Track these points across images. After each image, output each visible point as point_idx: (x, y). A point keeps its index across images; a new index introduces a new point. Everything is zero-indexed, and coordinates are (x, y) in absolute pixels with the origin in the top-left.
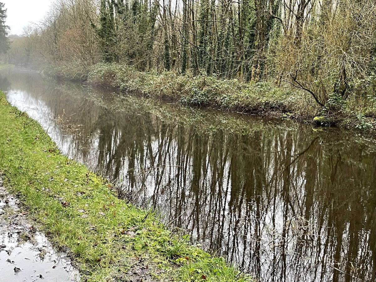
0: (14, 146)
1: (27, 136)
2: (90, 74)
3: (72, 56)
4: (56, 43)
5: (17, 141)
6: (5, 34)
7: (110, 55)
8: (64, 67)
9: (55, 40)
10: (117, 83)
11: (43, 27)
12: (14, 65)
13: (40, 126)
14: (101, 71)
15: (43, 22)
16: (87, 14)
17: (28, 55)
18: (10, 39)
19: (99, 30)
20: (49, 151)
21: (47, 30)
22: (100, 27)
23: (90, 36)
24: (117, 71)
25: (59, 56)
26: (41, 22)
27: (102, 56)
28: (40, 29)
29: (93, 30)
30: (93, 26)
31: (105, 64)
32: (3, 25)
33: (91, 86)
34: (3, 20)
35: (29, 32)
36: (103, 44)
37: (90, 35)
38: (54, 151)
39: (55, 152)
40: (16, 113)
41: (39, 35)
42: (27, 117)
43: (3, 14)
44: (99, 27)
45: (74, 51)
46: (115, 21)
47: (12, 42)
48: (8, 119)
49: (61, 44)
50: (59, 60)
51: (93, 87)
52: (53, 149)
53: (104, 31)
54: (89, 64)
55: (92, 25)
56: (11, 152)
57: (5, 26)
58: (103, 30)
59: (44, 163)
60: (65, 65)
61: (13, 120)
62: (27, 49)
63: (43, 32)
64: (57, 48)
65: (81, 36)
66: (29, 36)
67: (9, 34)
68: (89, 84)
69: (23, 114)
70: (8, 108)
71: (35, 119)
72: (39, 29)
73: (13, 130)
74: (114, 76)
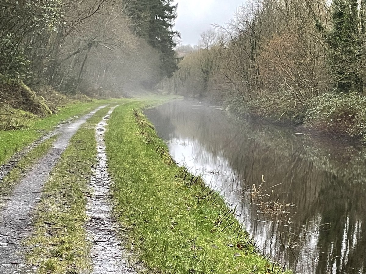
0: (182, 234)
1: (203, 218)
2: (309, 112)
3: (279, 80)
4: (253, 59)
5: (187, 226)
6: (171, 46)
7: (347, 78)
8: (264, 99)
9: (252, 53)
10: (358, 129)
11: (234, 32)
12: (183, 97)
13: (224, 203)
14: (329, 107)
15: (234, 24)
16: (310, 6)
17: (206, 80)
18: (178, 52)
19: (330, 35)
20: (238, 246)
21: (240, 37)
22: (331, 30)
23: (312, 45)
24: (359, 107)
25: (257, 81)
26: (230, 25)
27: (332, 81)
28: (229, 36)
29: (319, 35)
30: (320, 27)
31: (337, 95)
32: (170, 30)
33: (309, 134)
34: (170, 23)
35: (210, 40)
36: (335, 59)
37: (312, 42)
38: (246, 247)
39: (248, 249)
40: (185, 179)
41: (225, 45)
42: (203, 187)
43: (172, 13)
44: (330, 28)
45: (284, 72)
46: (359, 18)
47: (182, 58)
48: (173, 187)
49: (261, 61)
50: (256, 88)
51: (313, 136)
52: (245, 243)
53: (338, 36)
54: (307, 96)
55: (317, 25)
56: (178, 244)
57: (172, 33)
58: (337, 34)
59: (229, 266)
60: (267, 97)
61: (180, 190)
62: (204, 69)
63: (233, 42)
64: (254, 67)
65: (297, 47)
66: (209, 49)
67: (177, 45)
68: (306, 130)
69: (196, 181)
70: (172, 169)
71: (215, 190)
72: (226, 35)
73: (181, 207)
74: (353, 117)
